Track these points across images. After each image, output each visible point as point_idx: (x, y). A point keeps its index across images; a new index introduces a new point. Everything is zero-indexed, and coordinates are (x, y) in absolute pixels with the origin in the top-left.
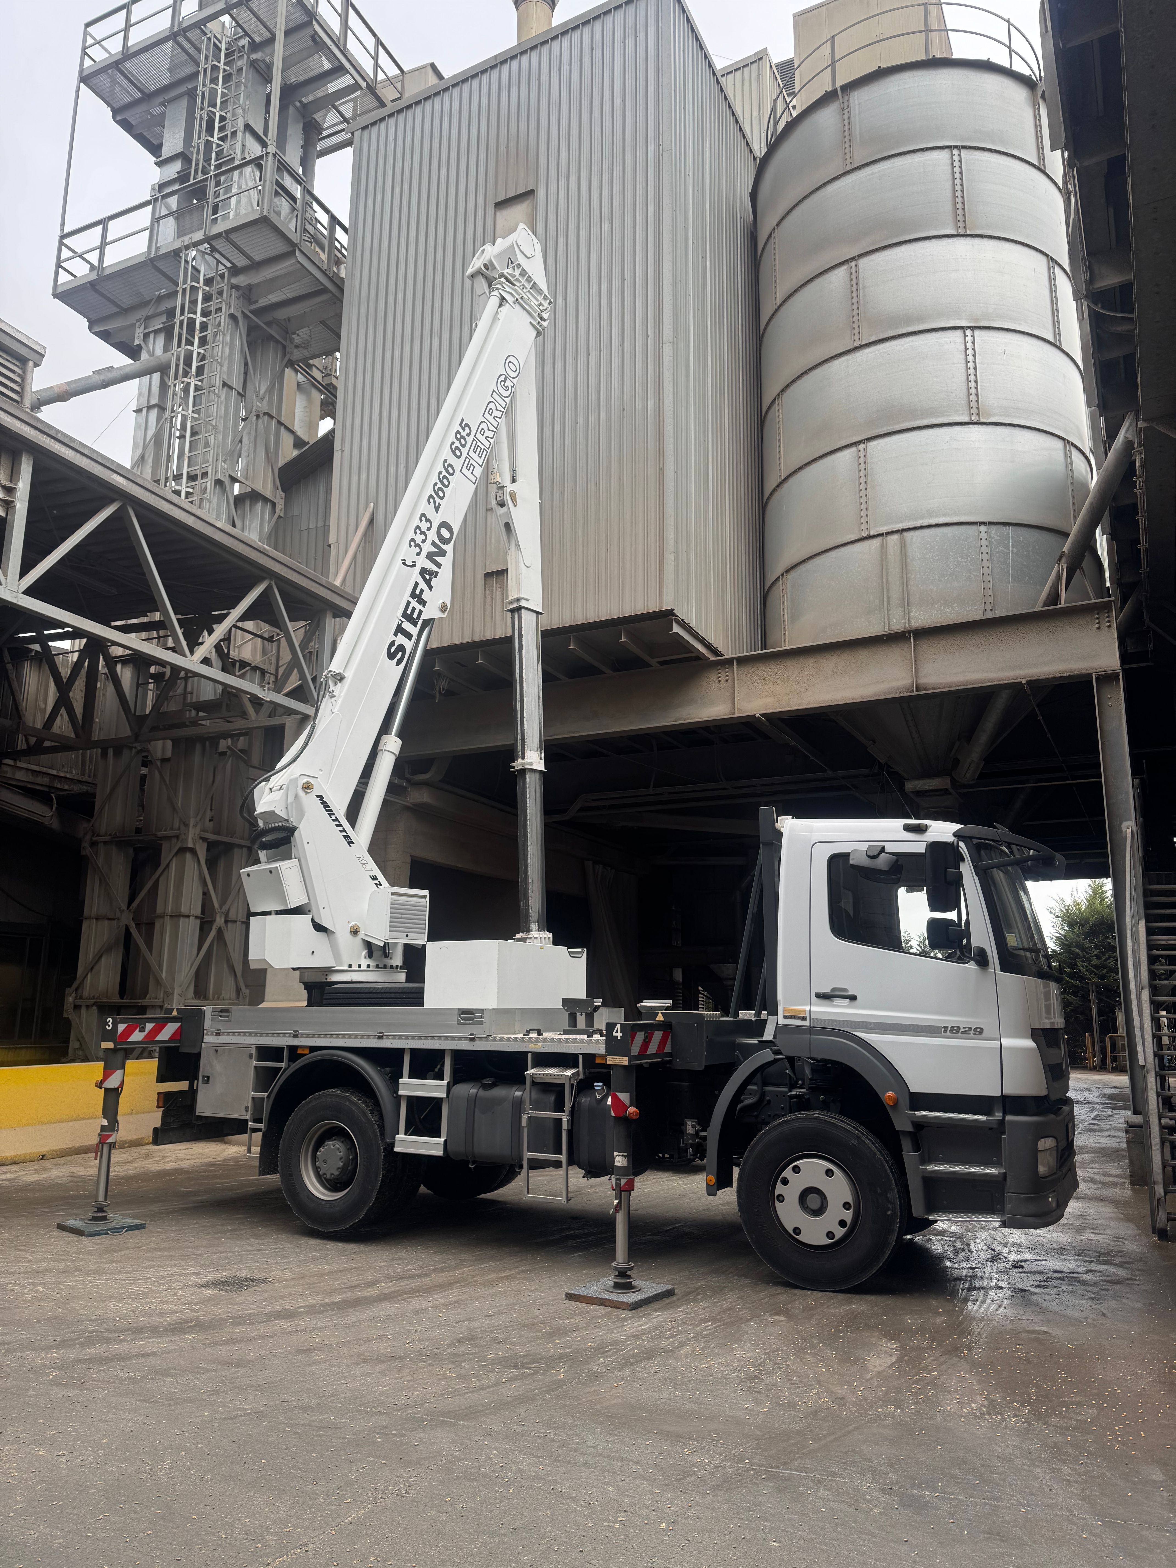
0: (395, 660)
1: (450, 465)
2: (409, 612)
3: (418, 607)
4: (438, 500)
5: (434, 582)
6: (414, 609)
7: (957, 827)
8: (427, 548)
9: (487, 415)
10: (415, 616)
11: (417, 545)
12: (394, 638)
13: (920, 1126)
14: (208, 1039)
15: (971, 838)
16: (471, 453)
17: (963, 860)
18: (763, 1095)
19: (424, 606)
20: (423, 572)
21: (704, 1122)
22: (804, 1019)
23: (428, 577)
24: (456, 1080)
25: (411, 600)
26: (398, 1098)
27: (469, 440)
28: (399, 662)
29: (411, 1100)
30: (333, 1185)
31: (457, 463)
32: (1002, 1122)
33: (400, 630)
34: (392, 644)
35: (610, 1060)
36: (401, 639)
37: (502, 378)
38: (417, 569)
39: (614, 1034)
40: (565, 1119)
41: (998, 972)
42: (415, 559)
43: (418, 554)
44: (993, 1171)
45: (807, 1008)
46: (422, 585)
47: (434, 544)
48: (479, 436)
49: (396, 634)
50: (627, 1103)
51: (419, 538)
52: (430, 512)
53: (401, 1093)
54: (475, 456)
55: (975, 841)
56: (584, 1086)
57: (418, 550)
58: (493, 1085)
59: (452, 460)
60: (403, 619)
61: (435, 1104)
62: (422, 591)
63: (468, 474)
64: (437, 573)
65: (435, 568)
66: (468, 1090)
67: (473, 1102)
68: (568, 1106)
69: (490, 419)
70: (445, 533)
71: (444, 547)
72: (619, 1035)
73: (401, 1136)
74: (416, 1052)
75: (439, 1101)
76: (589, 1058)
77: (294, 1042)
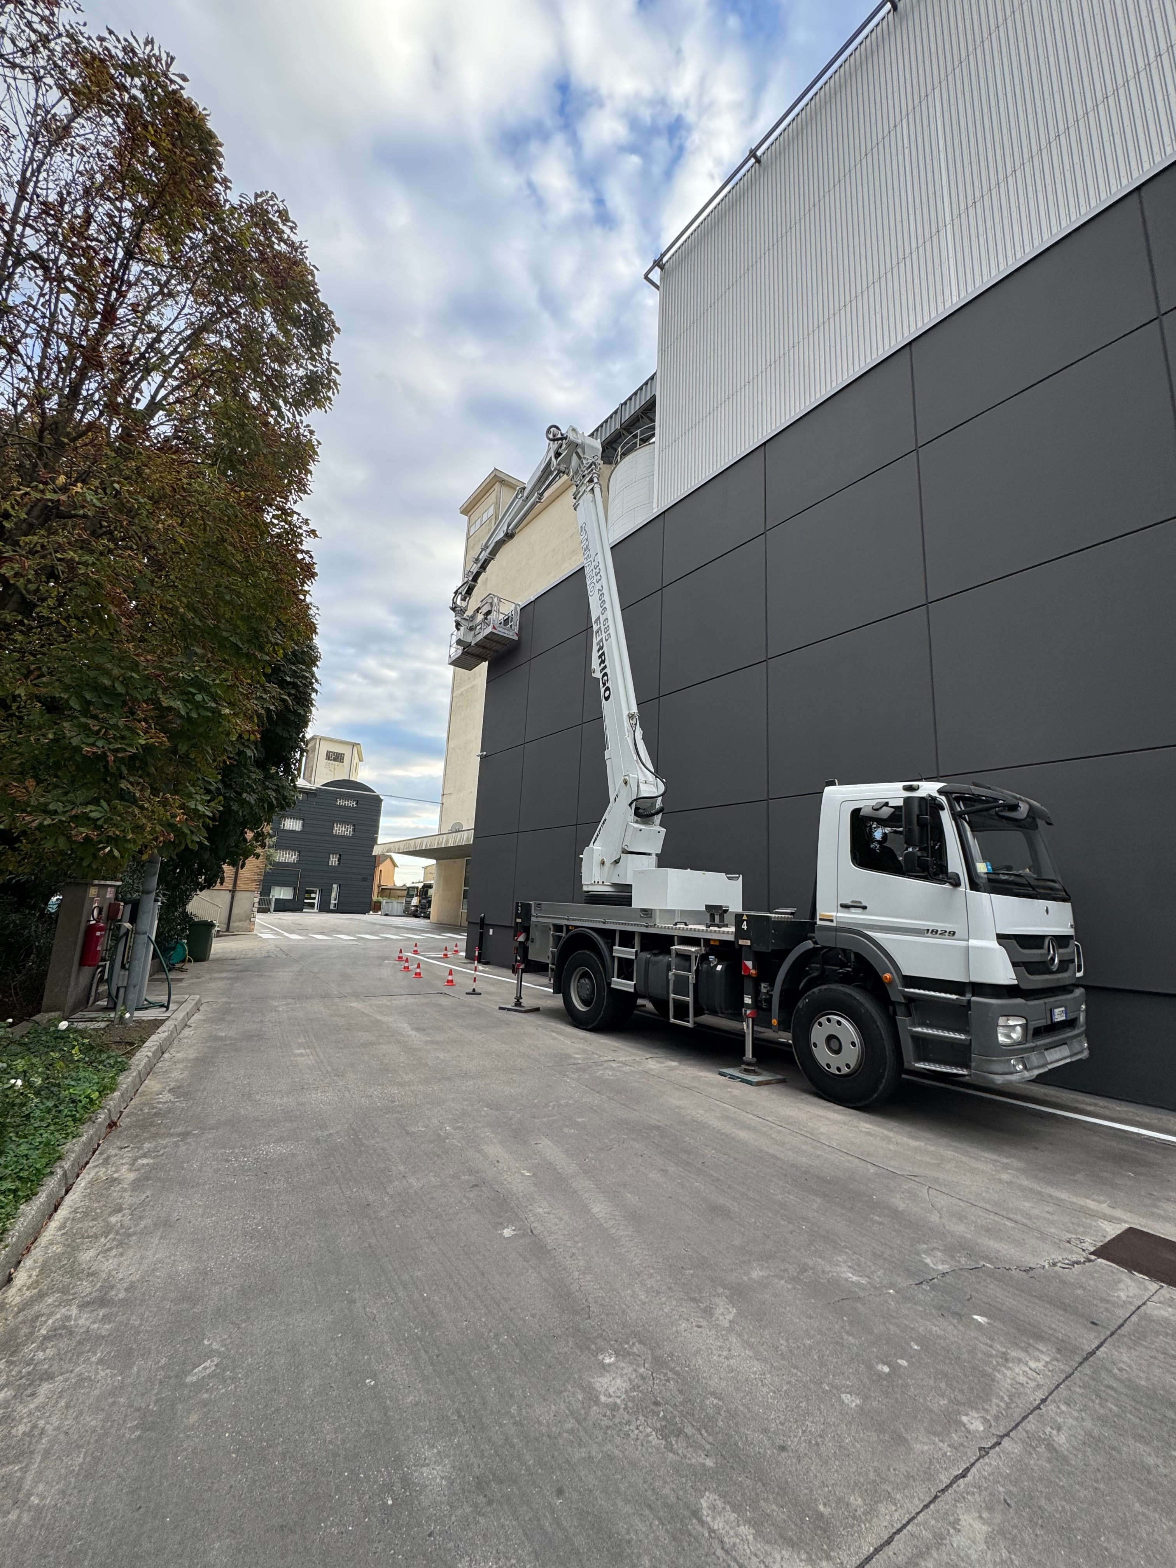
7: (940, 785)
13: (911, 1000)
14: (533, 919)
15: (951, 793)
17: (943, 809)
18: (823, 971)
21: (772, 985)
22: (832, 921)
24: (643, 948)
26: (614, 957)
29: (620, 959)
30: (585, 1002)
32: (969, 1001)
35: (741, 942)
39: (743, 927)
40: (691, 977)
41: (968, 891)
44: (963, 1037)
45: (834, 914)
50: (751, 967)
53: (614, 955)
55: (954, 795)
56: (704, 958)
58: (660, 954)
61: (630, 962)
66: (646, 955)
67: (648, 962)
68: (694, 968)
72: (746, 928)
73: (615, 979)
74: (622, 932)
75: (632, 960)
76: (707, 941)
77: (568, 923)
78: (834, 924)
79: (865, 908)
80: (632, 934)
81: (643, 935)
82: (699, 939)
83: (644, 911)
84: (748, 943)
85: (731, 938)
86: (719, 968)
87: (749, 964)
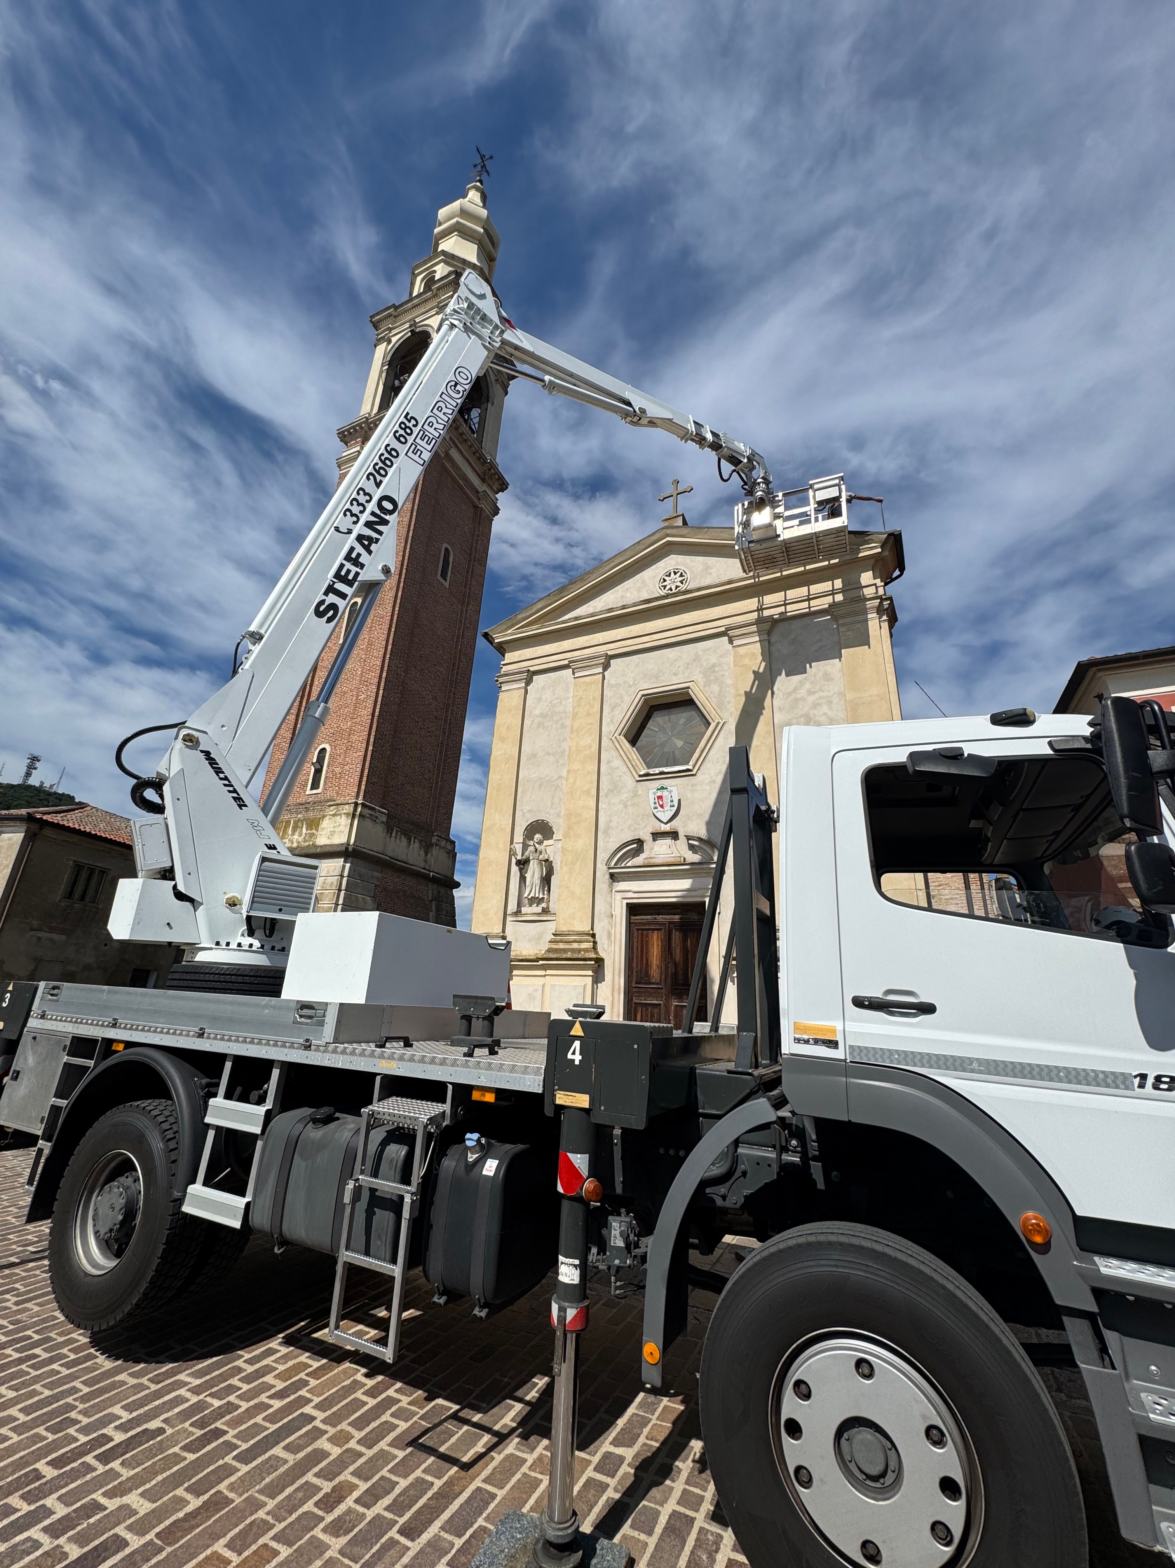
0: (326, 618)
1: (392, 449)
2: (343, 573)
3: (354, 569)
4: (378, 478)
5: (373, 547)
6: (349, 571)
8: (365, 517)
9: (435, 411)
10: (350, 577)
11: (352, 515)
12: (324, 597)
14: (32, 1023)
16: (418, 440)
19: (362, 569)
20: (360, 538)
22: (834, 1045)
23: (366, 543)
24: (285, 1103)
25: (345, 562)
26: (206, 1128)
27: (416, 431)
28: (329, 620)
29: (218, 1129)
31: (402, 449)
33: (330, 590)
34: (322, 602)
35: (562, 1098)
36: (332, 598)
37: (453, 383)
38: (354, 535)
39: (570, 1056)
40: (408, 1199)
42: (351, 526)
43: (355, 523)
45: (836, 1024)
46: (359, 549)
47: (373, 514)
48: (426, 427)
49: (326, 593)
50: (584, 1172)
51: (356, 509)
52: (370, 486)
53: (207, 1120)
54: (423, 443)
56: (449, 1138)
57: (355, 519)
59: (395, 444)
60: (335, 580)
62: (359, 555)
63: (416, 457)
64: (377, 540)
65: (375, 535)
67: (290, 1141)
69: (441, 415)
70: (388, 505)
71: (387, 517)
72: (577, 1058)
73: (197, 1189)
74: (240, 1061)
75: (254, 1137)
76: (463, 1091)
77: (112, 1034)
78: (838, 1054)
79: (928, 1009)
80: (266, 1065)
81: (291, 1069)
82: (442, 1086)
83: (305, 1006)
84: (582, 1100)
85: (533, 1084)
86: (490, 1167)
87: (580, 1161)
